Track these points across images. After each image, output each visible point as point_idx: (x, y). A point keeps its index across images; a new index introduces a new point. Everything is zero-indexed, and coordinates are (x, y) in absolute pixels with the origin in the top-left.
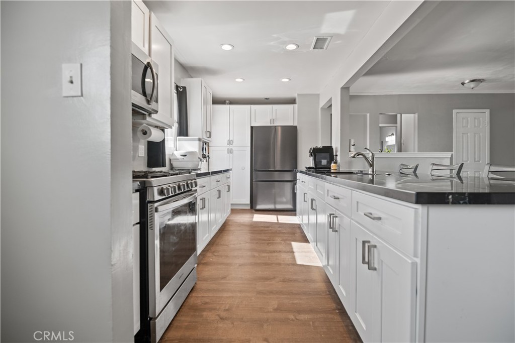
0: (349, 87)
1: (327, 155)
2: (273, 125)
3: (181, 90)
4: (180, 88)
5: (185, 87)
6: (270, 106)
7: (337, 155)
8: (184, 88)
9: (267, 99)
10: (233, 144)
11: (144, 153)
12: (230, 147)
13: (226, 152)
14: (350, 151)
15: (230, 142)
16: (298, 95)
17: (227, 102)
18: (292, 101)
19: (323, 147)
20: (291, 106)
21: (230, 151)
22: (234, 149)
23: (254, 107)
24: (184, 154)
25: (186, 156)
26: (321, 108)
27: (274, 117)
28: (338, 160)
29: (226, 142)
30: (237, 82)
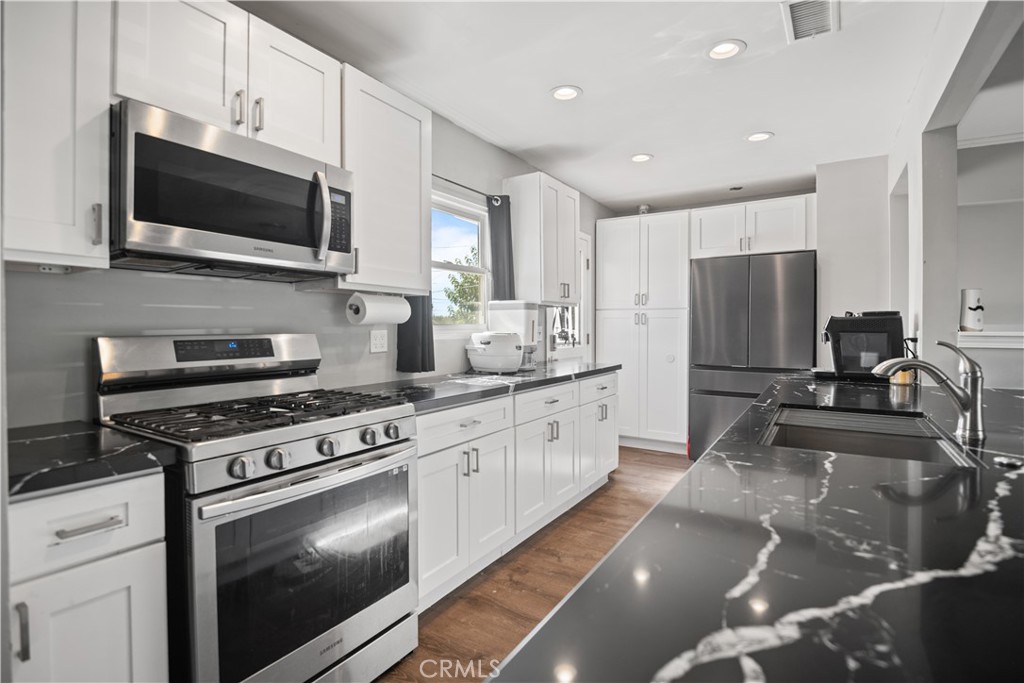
0: (956, 126)
1: (882, 339)
2: (748, 252)
3: (499, 203)
4: (497, 200)
5: (508, 197)
6: (739, 207)
7: (914, 340)
8: (506, 199)
9: (735, 189)
10: (649, 303)
11: (386, 345)
12: (641, 310)
13: (632, 321)
14: (962, 329)
15: (641, 299)
16: (818, 166)
17: (643, 208)
18: (807, 186)
19: (865, 314)
20: (800, 199)
21: (642, 319)
22: (650, 314)
23: (696, 213)
24: (486, 341)
25: (489, 343)
26: (892, 195)
27: (750, 233)
28: (918, 354)
29: (632, 299)
30: (635, 162)
